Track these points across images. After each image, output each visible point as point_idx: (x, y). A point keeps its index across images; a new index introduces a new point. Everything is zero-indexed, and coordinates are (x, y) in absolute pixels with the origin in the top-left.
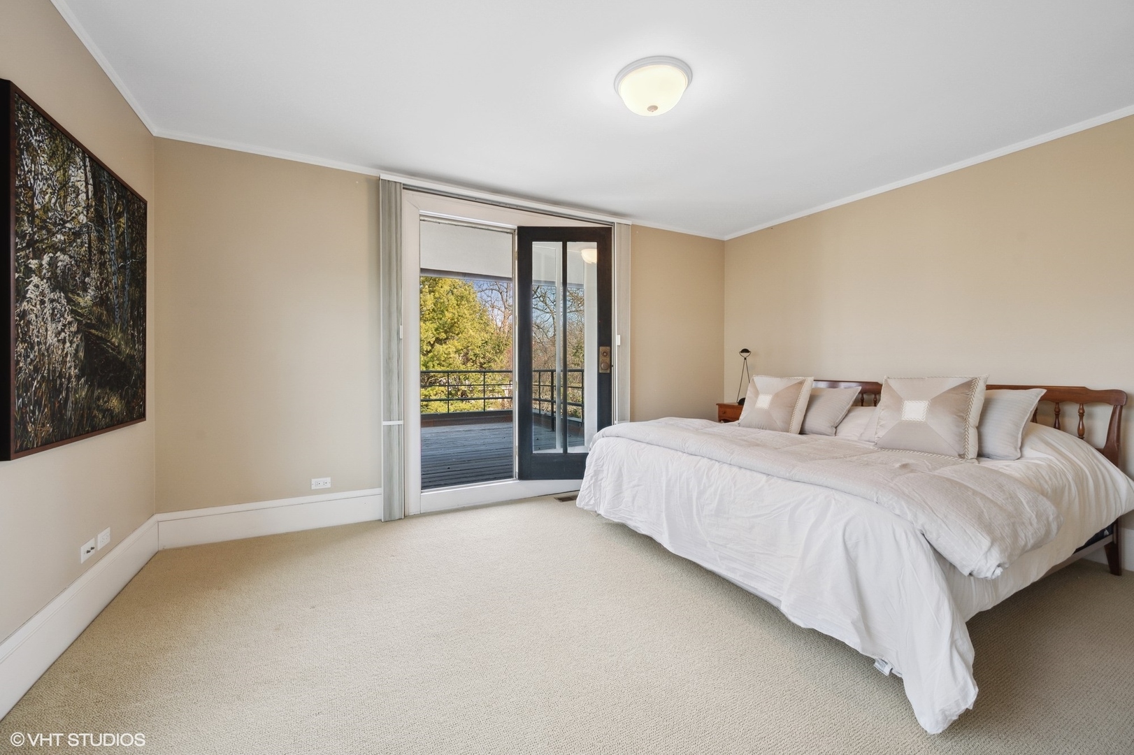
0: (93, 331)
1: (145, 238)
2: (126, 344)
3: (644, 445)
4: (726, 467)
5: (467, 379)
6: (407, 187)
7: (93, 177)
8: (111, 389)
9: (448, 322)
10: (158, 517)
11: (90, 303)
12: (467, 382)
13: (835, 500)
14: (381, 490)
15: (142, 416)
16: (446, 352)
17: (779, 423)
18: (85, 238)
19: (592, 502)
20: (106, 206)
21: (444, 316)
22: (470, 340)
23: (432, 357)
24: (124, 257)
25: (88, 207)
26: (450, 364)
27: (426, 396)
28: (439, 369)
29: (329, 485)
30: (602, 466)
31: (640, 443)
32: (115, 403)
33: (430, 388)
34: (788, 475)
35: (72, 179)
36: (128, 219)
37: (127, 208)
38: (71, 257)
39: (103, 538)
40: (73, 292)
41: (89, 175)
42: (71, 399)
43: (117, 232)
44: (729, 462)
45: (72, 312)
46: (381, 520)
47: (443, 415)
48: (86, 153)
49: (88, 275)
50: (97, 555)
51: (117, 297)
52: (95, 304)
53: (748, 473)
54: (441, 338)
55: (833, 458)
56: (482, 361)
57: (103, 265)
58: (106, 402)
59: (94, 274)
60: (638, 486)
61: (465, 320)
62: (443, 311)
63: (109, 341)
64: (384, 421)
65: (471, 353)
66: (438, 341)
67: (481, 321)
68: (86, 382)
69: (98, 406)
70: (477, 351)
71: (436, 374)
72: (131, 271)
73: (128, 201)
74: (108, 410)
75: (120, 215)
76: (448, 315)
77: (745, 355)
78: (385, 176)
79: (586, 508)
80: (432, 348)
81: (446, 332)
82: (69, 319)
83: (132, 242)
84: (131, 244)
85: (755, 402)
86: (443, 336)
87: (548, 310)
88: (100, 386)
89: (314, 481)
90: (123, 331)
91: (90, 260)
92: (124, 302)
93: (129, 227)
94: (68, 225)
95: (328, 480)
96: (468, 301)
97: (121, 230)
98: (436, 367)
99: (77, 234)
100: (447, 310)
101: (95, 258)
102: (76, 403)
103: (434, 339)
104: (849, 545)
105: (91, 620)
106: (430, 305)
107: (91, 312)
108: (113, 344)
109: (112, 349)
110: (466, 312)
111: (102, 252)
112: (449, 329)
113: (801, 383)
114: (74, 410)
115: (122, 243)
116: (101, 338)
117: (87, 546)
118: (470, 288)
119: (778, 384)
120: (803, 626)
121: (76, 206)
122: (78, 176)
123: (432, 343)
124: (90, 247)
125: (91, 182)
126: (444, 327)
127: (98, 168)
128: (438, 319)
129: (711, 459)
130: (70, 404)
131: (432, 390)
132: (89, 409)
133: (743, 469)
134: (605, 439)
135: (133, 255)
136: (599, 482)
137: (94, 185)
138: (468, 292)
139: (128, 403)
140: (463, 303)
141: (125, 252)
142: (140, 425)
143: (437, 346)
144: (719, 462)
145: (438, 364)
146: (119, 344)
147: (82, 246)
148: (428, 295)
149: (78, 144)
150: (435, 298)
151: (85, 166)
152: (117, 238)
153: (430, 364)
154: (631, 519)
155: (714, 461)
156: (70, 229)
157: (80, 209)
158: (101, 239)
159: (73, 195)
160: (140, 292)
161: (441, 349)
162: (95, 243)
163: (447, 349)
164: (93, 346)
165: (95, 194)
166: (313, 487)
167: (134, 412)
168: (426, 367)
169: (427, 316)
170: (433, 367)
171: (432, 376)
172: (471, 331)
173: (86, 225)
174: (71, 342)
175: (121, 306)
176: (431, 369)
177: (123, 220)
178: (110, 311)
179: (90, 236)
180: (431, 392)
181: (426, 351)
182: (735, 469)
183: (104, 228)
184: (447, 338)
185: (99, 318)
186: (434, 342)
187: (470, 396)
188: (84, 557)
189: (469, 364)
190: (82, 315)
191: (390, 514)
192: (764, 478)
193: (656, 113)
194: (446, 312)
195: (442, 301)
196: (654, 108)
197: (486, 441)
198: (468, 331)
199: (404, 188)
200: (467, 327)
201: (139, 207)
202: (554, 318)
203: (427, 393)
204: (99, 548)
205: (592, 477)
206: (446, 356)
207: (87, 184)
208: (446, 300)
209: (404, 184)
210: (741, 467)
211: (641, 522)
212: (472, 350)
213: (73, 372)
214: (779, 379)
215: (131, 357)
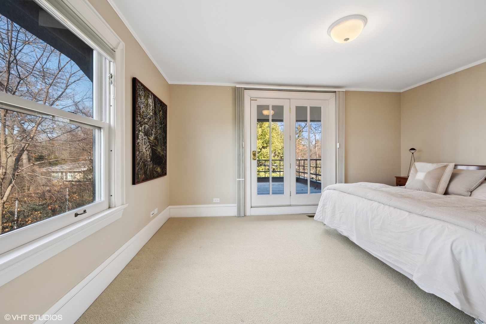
0: (154, 147)
1: (166, 117)
2: (162, 151)
3: (346, 194)
4: (387, 207)
5: (275, 163)
6: (246, 89)
7: (154, 101)
8: (158, 165)
9: (267, 140)
10: (170, 207)
11: (153, 139)
12: (275, 165)
13: (448, 228)
14: (236, 205)
15: (165, 174)
16: (266, 152)
17: (430, 188)
18: (152, 119)
19: (321, 218)
20: (157, 109)
21: (266, 137)
22: (276, 147)
23: (261, 154)
24: (161, 124)
25: (153, 110)
26: (268, 157)
27: (258, 170)
28: (264, 159)
29: (219, 201)
30: (327, 203)
31: (344, 193)
32: (159, 170)
33: (260, 167)
34: (420, 213)
35: (149, 102)
36: (162, 112)
37: (162, 108)
38: (149, 126)
39: (156, 211)
40: (149, 136)
41: (153, 100)
42: (149, 168)
43: (159, 117)
44: (388, 205)
45: (149, 142)
46: (236, 216)
47: (263, 178)
48: (152, 94)
49: (153, 130)
50: (155, 216)
51: (159, 137)
52: (154, 139)
53: (399, 211)
54: (264, 146)
55: (455, 207)
56: (282, 155)
57: (156, 127)
58: (156, 169)
59: (154, 130)
60: (343, 212)
61: (274, 138)
62: (265, 135)
63: (157, 150)
64: (237, 178)
65: (277, 152)
66: (263, 147)
67: (281, 139)
68: (152, 163)
69: (155, 170)
70: (279, 151)
71: (263, 161)
72: (163, 128)
73: (162, 106)
74: (157, 172)
75: (160, 111)
76: (267, 136)
77: (413, 151)
78: (238, 86)
79: (318, 220)
80: (261, 150)
81: (266, 144)
82: (148, 144)
83: (164, 119)
84: (163, 120)
85: (415, 176)
86: (265, 145)
87: (312, 132)
88: (156, 164)
89: (214, 199)
90: (161, 147)
91: (153, 126)
92: (161, 138)
93: (162, 114)
94: (148, 116)
95: (219, 199)
96: (276, 130)
97: (161, 116)
98: (262, 158)
99: (150, 119)
100: (267, 135)
101: (154, 125)
102: (150, 169)
103: (262, 147)
104: (455, 252)
105: (153, 235)
106: (260, 133)
107: (153, 142)
108: (158, 151)
109: (158, 153)
110: (275, 135)
111: (156, 123)
112: (268, 142)
113: (445, 167)
114: (149, 171)
115: (161, 120)
116: (155, 150)
117: (152, 213)
118: (276, 124)
119: (430, 167)
120: (427, 291)
121: (150, 110)
122: (150, 101)
123: (261, 148)
124: (153, 122)
125: (153, 102)
126: (266, 142)
127: (155, 97)
128: (263, 138)
129: (380, 203)
130: (148, 169)
131: (261, 168)
132: (153, 171)
133: (396, 209)
134: (329, 190)
135: (164, 123)
136: (325, 210)
137: (154, 103)
138: (275, 127)
139: (162, 170)
140: (273, 131)
141: (161, 123)
142: (165, 177)
143: (263, 149)
144: (384, 204)
145: (263, 157)
146: (160, 151)
147: (151, 122)
148: (259, 129)
149: (150, 92)
150: (262, 130)
151: (152, 98)
152: (160, 118)
153: (260, 157)
154: (339, 228)
155: (381, 204)
156: (148, 117)
157: (151, 111)
158: (156, 119)
159: (149, 107)
160: (165, 135)
161: (264, 151)
162: (154, 121)
163: (267, 151)
164: (154, 152)
165: (154, 106)
166: (214, 201)
167: (163, 173)
168: (259, 158)
169: (259, 137)
170: (261, 158)
171: (261, 162)
172: (277, 143)
173: (152, 116)
174: (149, 151)
175: (160, 139)
176: (261, 159)
177: (161, 113)
178: (158, 141)
179: (153, 119)
180: (260, 168)
181: (259, 152)
182: (392, 209)
183: (156, 116)
184: (267, 146)
185: (155, 144)
186: (262, 148)
187: (276, 171)
188: (151, 216)
189: (276, 157)
190: (151, 143)
191: (240, 214)
192: (407, 213)
193: (348, 41)
194: (266, 135)
195: (265, 131)
196: (348, 39)
197: (280, 189)
198: (275, 143)
199: (245, 89)
200: (275, 141)
201: (165, 108)
202: (315, 136)
203: (259, 169)
204: (155, 214)
205: (321, 207)
206: (266, 154)
207: (152, 103)
208: (266, 130)
209: (245, 88)
210: (395, 208)
211: (344, 229)
212: (277, 151)
213: (149, 160)
214: (431, 164)
215: (163, 155)
